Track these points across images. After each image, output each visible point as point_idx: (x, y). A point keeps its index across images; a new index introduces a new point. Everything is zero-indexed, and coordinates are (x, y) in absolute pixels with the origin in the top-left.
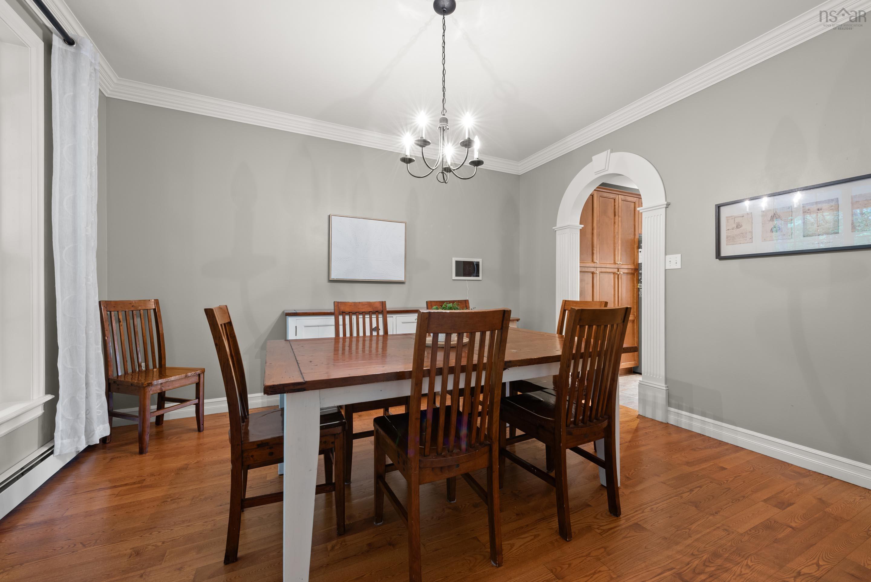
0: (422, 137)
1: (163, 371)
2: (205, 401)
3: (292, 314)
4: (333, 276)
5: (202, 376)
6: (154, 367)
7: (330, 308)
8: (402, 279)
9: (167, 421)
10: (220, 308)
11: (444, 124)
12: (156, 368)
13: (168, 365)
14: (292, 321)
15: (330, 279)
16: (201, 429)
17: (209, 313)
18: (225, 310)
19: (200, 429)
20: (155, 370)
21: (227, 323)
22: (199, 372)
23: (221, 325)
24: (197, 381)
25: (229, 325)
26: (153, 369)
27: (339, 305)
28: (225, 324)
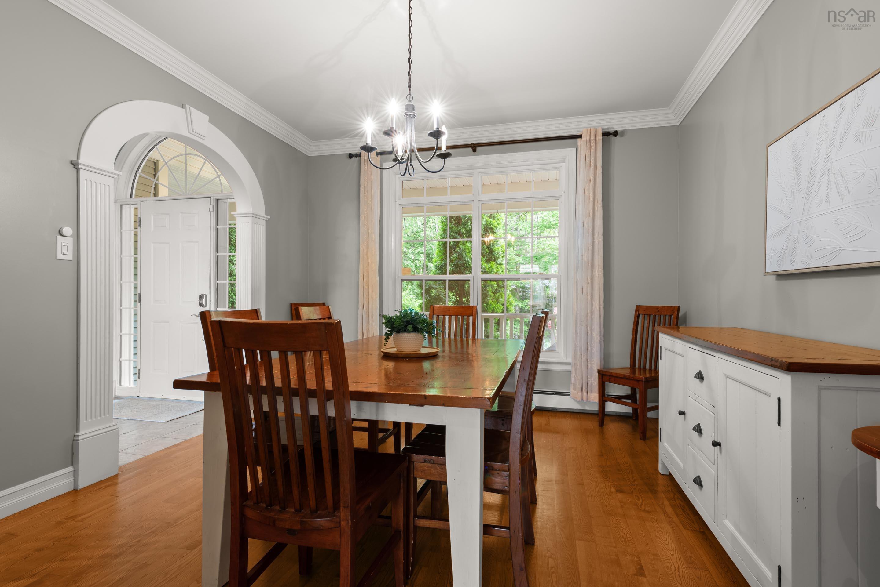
11: (410, 111)
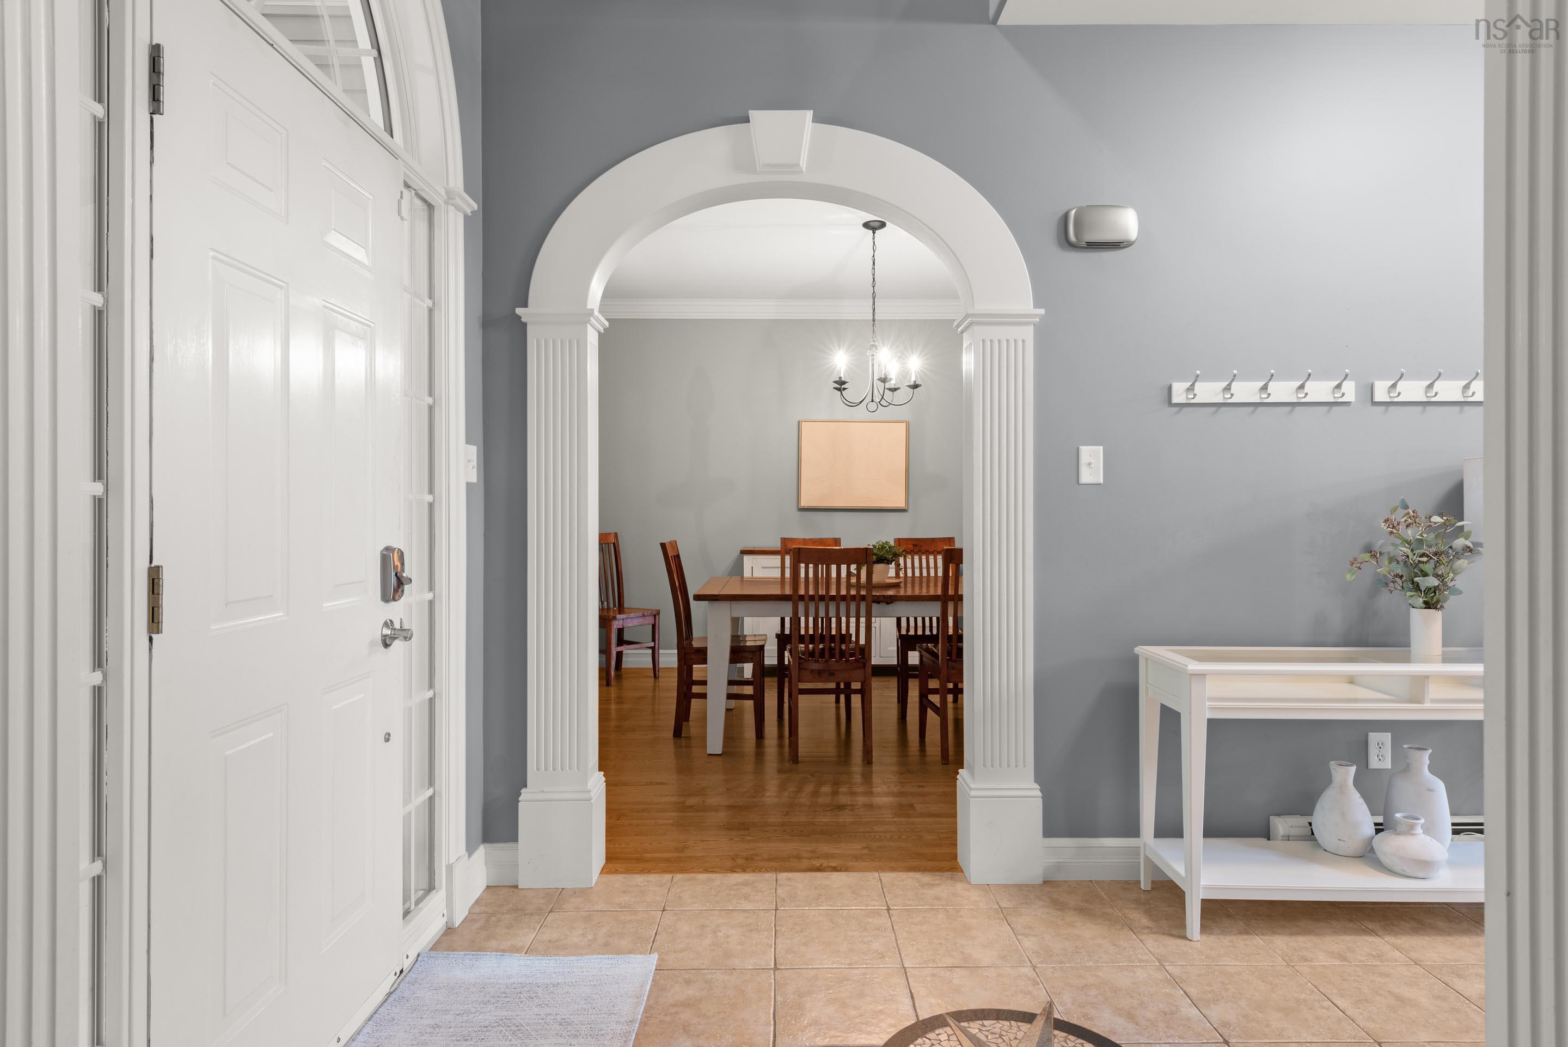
0: (840, 378)
1: (621, 609)
2: (661, 651)
3: (747, 552)
4: (804, 503)
5: (657, 617)
6: (614, 606)
7: (777, 545)
8: (902, 504)
9: (626, 669)
10: (670, 543)
12: (616, 607)
13: (625, 606)
14: (747, 559)
15: (800, 507)
16: (657, 677)
17: (663, 546)
18: (674, 544)
19: (655, 677)
20: (615, 608)
21: (676, 556)
22: (654, 613)
23: (671, 557)
24: (653, 622)
25: (677, 557)
26: (614, 607)
27: (786, 542)
28: (674, 556)
